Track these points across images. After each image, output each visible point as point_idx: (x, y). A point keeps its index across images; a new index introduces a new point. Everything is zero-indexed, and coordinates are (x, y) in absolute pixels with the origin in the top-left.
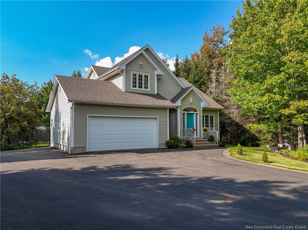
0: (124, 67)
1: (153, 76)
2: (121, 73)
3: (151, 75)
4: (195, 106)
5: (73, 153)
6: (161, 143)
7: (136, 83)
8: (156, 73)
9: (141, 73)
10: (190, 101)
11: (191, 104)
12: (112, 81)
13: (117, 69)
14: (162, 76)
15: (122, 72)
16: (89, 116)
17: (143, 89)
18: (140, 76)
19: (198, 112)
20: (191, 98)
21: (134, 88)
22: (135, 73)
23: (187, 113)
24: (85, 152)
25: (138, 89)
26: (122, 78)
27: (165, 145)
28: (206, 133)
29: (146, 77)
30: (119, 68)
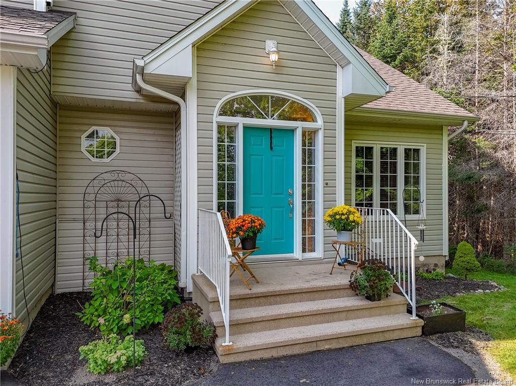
4: (302, 87)
10: (265, 61)
19: (320, 123)
20: (271, 45)
23: (246, 128)
28: (345, 237)
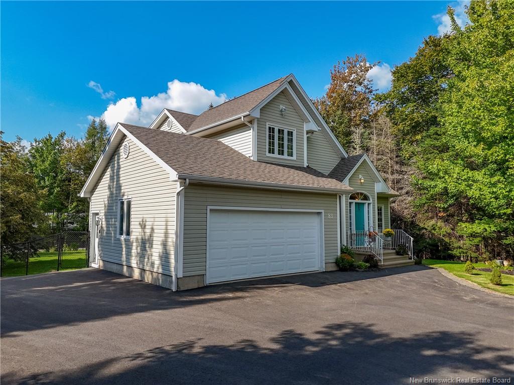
0: (257, 114)
1: (300, 133)
2: (249, 125)
3: (298, 131)
4: (367, 189)
5: (182, 289)
6: (327, 261)
7: (274, 145)
8: (306, 127)
9: (282, 127)
10: (360, 181)
11: (360, 186)
12: (221, 140)
13: (244, 117)
14: (314, 135)
15: (251, 122)
16: (211, 210)
17: (285, 156)
18: (281, 132)
19: (371, 201)
20: (360, 176)
21: (271, 155)
22: (272, 125)
23: (355, 203)
24: (203, 286)
25: (275, 157)
26: (251, 134)
27: (334, 264)
28: (389, 239)
29: (290, 134)
30: (249, 115)
